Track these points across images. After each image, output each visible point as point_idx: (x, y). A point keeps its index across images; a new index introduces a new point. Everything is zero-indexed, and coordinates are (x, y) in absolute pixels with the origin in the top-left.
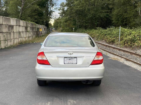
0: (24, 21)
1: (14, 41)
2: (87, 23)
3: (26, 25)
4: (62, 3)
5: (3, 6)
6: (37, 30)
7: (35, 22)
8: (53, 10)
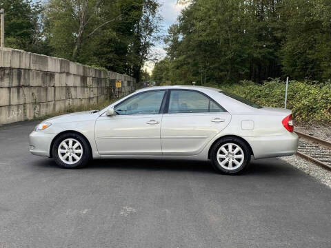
0: (78, 64)
1: (54, 105)
2: (222, 71)
3: (84, 73)
4: (173, 26)
5: (41, 31)
6: (110, 84)
7: (106, 67)
8: (151, 42)
